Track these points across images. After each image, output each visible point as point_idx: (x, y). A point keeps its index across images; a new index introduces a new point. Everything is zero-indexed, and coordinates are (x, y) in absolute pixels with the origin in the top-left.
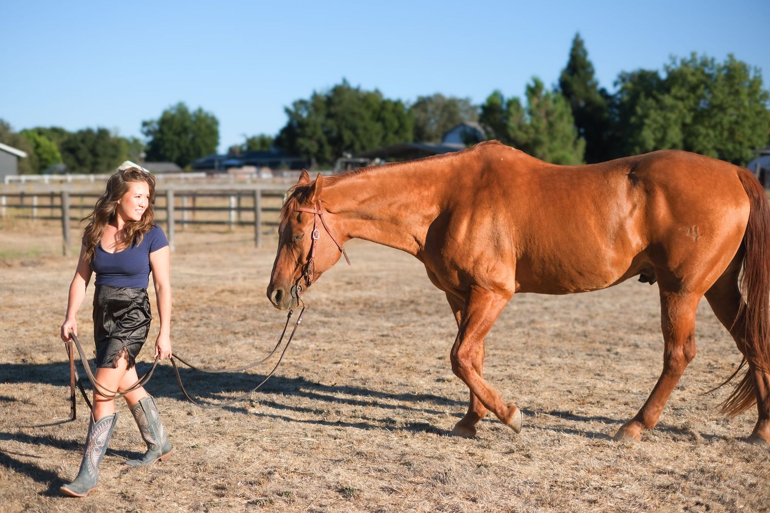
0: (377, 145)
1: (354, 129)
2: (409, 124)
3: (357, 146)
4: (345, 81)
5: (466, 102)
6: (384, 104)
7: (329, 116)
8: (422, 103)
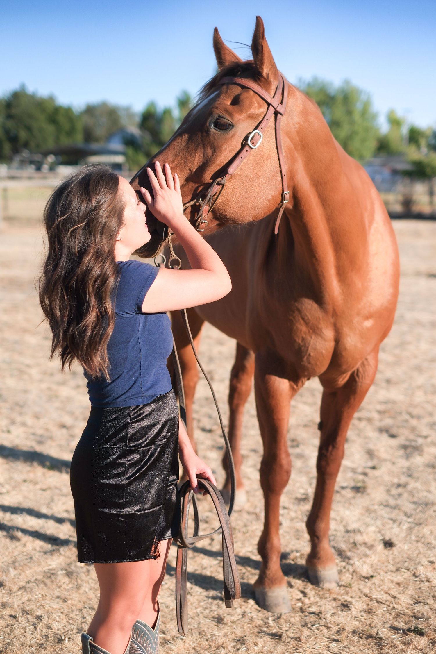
0: (51, 144)
1: (29, 129)
2: (79, 126)
3: (32, 144)
4: (23, 87)
5: (128, 109)
6: (57, 110)
7: (9, 117)
8: (90, 110)
